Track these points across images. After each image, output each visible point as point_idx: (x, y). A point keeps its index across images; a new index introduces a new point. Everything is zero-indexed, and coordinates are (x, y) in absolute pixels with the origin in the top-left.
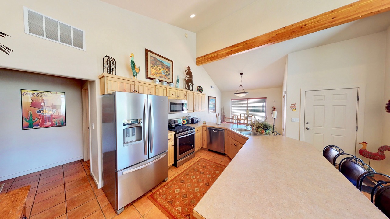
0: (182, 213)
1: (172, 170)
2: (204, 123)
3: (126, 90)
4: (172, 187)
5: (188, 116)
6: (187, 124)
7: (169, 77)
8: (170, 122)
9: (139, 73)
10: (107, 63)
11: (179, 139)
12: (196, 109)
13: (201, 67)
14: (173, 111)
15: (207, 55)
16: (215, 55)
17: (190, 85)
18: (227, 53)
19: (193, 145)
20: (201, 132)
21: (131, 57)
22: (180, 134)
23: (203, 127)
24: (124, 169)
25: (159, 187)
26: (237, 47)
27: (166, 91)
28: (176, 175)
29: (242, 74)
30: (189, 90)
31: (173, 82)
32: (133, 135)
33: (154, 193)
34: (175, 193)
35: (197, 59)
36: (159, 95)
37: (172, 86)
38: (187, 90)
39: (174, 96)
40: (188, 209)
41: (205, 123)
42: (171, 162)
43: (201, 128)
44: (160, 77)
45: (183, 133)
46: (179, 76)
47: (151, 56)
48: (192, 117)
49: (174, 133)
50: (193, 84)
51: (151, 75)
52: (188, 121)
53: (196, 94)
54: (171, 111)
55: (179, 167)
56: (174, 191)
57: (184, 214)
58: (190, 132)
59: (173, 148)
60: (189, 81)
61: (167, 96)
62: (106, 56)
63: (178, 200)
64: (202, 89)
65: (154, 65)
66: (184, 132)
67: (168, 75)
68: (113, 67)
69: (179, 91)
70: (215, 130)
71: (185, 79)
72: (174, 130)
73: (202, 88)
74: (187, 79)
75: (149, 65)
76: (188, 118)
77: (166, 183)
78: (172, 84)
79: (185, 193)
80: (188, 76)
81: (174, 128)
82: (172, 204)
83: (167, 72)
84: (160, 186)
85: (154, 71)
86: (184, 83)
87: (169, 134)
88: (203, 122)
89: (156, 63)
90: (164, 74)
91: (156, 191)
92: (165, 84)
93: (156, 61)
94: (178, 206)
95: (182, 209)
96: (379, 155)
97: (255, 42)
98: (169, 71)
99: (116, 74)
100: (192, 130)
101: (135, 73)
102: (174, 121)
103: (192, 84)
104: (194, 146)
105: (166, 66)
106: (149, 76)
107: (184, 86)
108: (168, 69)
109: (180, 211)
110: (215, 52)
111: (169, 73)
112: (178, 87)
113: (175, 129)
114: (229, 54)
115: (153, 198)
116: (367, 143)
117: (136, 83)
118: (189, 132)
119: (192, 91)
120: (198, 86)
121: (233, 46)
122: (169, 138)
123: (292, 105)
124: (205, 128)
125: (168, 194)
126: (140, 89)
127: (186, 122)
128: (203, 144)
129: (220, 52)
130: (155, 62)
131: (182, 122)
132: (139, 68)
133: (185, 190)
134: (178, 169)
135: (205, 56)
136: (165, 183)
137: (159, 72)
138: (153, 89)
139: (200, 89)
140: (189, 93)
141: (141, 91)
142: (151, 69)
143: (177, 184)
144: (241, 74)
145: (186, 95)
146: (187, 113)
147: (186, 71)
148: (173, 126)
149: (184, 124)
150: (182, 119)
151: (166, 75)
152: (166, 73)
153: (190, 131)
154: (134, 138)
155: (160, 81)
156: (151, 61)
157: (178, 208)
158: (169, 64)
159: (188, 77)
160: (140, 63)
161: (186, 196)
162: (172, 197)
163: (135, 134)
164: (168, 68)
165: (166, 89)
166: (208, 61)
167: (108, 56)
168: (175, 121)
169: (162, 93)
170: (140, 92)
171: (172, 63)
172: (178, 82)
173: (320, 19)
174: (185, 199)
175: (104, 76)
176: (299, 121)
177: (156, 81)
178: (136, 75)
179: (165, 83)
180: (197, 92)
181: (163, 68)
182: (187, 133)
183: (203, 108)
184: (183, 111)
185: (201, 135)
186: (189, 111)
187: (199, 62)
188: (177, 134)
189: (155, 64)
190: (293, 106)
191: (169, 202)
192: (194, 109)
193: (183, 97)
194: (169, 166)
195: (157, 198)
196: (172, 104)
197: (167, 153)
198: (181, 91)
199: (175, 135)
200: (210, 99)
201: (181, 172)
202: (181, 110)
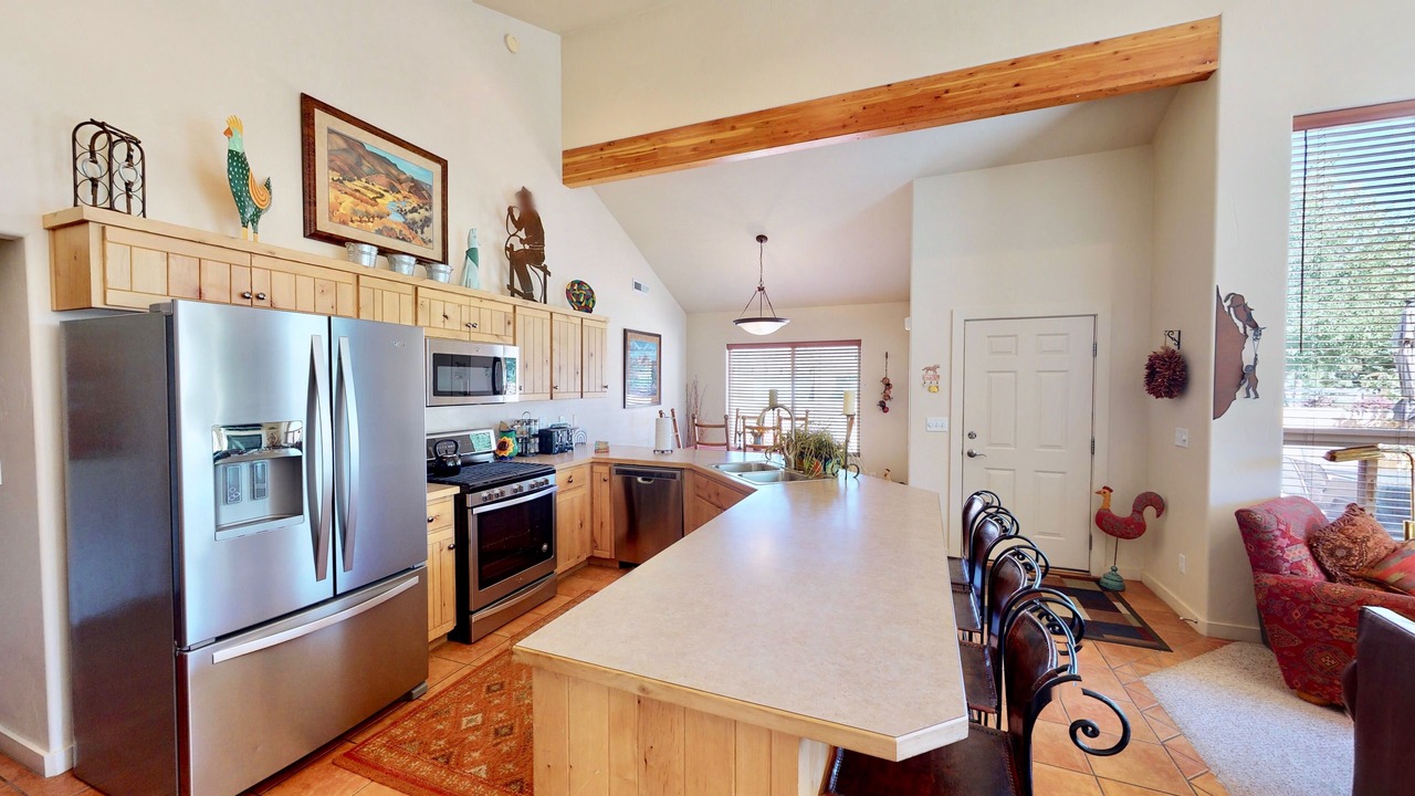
0: (491, 782)
1: (447, 656)
2: (602, 448)
3: (208, 293)
4: (448, 712)
5: (526, 417)
6: (520, 455)
7: (424, 236)
8: (433, 445)
9: (267, 210)
10: (93, 153)
11: (479, 515)
12: (562, 388)
13: (586, 196)
14: (452, 394)
15: (610, 144)
16: (646, 148)
17: (535, 276)
18: (695, 149)
19: (545, 546)
20: (585, 490)
21: (228, 132)
22: (485, 494)
23: (596, 468)
24: (219, 639)
25: (388, 722)
26: (733, 128)
27: (410, 298)
28: (466, 671)
29: (766, 238)
30: (529, 296)
31: (445, 261)
32: (256, 494)
33: (364, 744)
34: (463, 727)
35: (566, 154)
36: (378, 319)
37: (442, 278)
38: (518, 300)
39: (453, 324)
40: (516, 765)
41: (607, 451)
42: (441, 619)
43: (587, 470)
44: (379, 232)
45: (497, 490)
46: (477, 233)
47: (331, 131)
48: (544, 424)
49: (456, 490)
50: (547, 273)
51: (330, 219)
52: (525, 441)
53: (564, 319)
54: (436, 393)
55: (481, 643)
56: (457, 724)
57: (499, 782)
58: (532, 486)
59: (450, 558)
60: (526, 257)
61: (420, 323)
62: (93, 122)
63: (473, 747)
64: (590, 295)
65: (346, 173)
66: (503, 488)
67: (422, 227)
68: (125, 174)
69: (475, 302)
70: (646, 476)
71: (510, 249)
72: (454, 478)
73: (590, 290)
74: (518, 247)
75: (323, 175)
76: (525, 428)
77: (420, 702)
78: (442, 267)
79: (507, 720)
80: (522, 234)
81: (456, 470)
82: (447, 762)
83: (414, 210)
84: (392, 716)
85: (348, 201)
86: (502, 265)
87: (430, 496)
88: (598, 443)
89: (359, 164)
90: (401, 220)
91: (373, 736)
92: (407, 266)
93: (360, 156)
94: (474, 763)
95: (491, 770)
96: (1133, 523)
97: (796, 121)
98: (426, 201)
99: (143, 211)
100: (540, 479)
101: (250, 212)
102: (453, 441)
103: (544, 269)
104: (550, 547)
105: (413, 180)
106: (324, 225)
107: (501, 280)
108: (421, 197)
109: (484, 776)
110: (646, 137)
111: (427, 214)
112: (474, 285)
113: (463, 476)
114: (702, 153)
115: (358, 760)
116: (1111, 491)
117: (257, 261)
118: (526, 485)
119: (542, 305)
120: (573, 284)
121: (717, 124)
122: (431, 512)
123: (928, 369)
124: (605, 470)
125: (428, 736)
126: (282, 289)
127: (513, 447)
128: (593, 541)
129: (665, 142)
130: (351, 159)
131: (494, 447)
132: (268, 185)
133: (508, 714)
134: (473, 649)
135: (602, 147)
136: (412, 706)
137: (372, 210)
138: (348, 293)
139: (581, 297)
140: (529, 312)
141: (282, 296)
142: (333, 193)
143: (469, 700)
144: (761, 238)
145: (511, 322)
146: (518, 402)
147: (510, 210)
148: (450, 464)
149: (507, 454)
150: (492, 432)
151: (411, 225)
152: (409, 216)
153: (531, 482)
154: (263, 507)
155: (382, 251)
156: (330, 152)
157: (472, 771)
158: (427, 173)
159: (524, 237)
160: (277, 164)
161: (511, 729)
162: (449, 742)
163: (269, 491)
164: (417, 188)
165: (410, 290)
166: (615, 172)
167: (102, 125)
168: (459, 442)
169: (393, 309)
170: (279, 302)
171: (438, 168)
172: (475, 260)
173: (984, 81)
174: (506, 740)
175: (86, 222)
176: (947, 429)
177: (363, 253)
178: (255, 219)
179: (409, 264)
180: (570, 310)
181: (393, 189)
182: (516, 491)
183: (598, 382)
184: (496, 392)
185: (588, 499)
186: (531, 397)
187: (577, 170)
188: (470, 497)
189: (351, 168)
190: (931, 373)
191: (435, 759)
192: (552, 387)
193: (501, 332)
194: (431, 638)
195: (378, 758)
196: (440, 360)
197: (423, 574)
198: (485, 304)
199: (460, 502)
200: (631, 343)
201: (486, 659)
202: (488, 387)
